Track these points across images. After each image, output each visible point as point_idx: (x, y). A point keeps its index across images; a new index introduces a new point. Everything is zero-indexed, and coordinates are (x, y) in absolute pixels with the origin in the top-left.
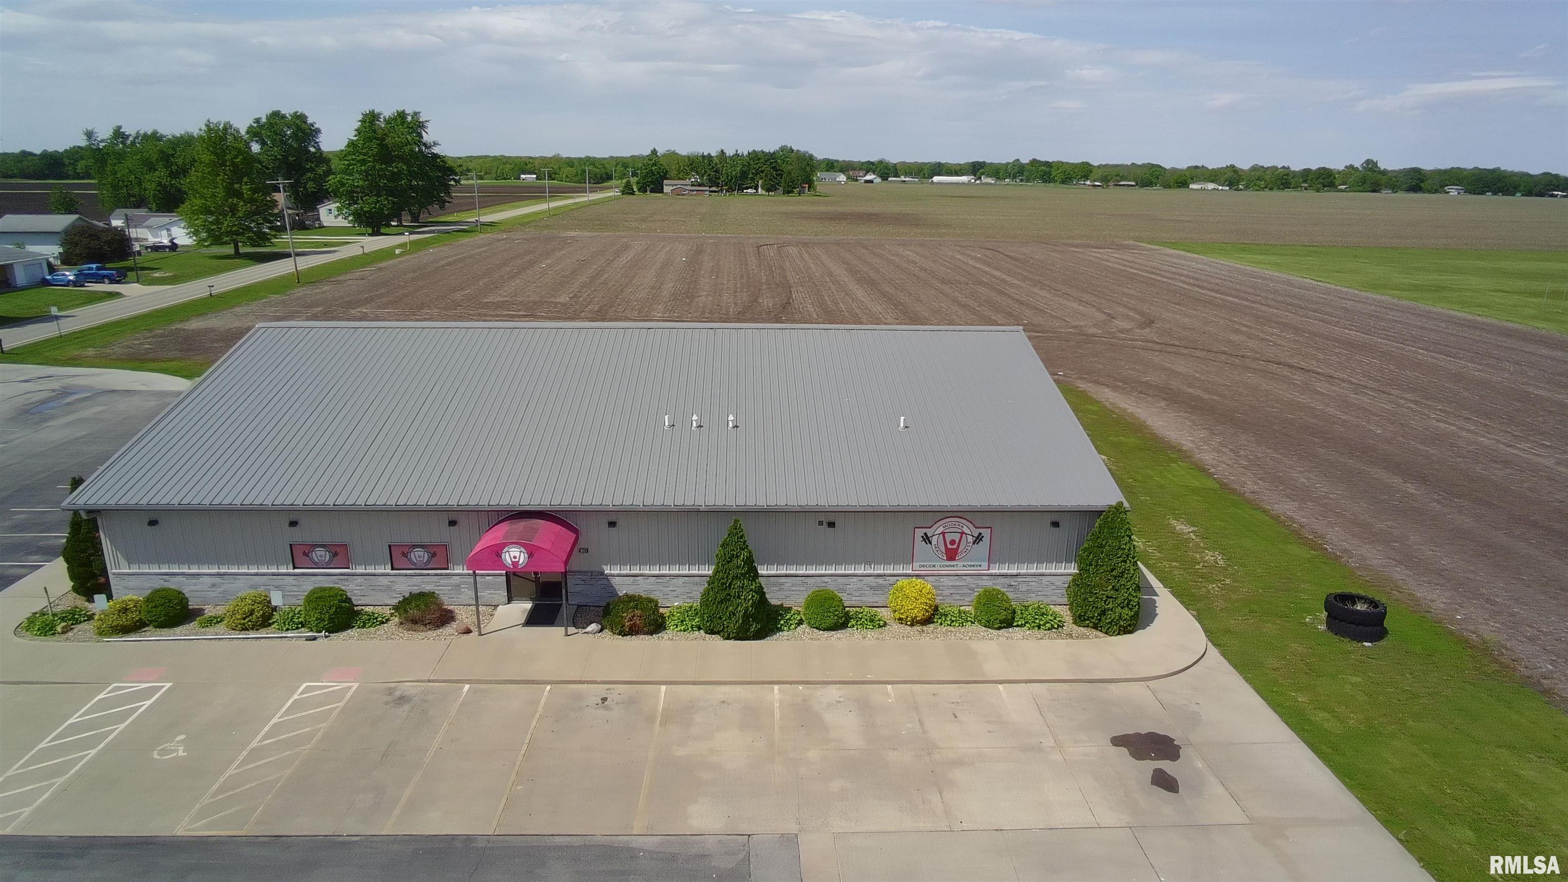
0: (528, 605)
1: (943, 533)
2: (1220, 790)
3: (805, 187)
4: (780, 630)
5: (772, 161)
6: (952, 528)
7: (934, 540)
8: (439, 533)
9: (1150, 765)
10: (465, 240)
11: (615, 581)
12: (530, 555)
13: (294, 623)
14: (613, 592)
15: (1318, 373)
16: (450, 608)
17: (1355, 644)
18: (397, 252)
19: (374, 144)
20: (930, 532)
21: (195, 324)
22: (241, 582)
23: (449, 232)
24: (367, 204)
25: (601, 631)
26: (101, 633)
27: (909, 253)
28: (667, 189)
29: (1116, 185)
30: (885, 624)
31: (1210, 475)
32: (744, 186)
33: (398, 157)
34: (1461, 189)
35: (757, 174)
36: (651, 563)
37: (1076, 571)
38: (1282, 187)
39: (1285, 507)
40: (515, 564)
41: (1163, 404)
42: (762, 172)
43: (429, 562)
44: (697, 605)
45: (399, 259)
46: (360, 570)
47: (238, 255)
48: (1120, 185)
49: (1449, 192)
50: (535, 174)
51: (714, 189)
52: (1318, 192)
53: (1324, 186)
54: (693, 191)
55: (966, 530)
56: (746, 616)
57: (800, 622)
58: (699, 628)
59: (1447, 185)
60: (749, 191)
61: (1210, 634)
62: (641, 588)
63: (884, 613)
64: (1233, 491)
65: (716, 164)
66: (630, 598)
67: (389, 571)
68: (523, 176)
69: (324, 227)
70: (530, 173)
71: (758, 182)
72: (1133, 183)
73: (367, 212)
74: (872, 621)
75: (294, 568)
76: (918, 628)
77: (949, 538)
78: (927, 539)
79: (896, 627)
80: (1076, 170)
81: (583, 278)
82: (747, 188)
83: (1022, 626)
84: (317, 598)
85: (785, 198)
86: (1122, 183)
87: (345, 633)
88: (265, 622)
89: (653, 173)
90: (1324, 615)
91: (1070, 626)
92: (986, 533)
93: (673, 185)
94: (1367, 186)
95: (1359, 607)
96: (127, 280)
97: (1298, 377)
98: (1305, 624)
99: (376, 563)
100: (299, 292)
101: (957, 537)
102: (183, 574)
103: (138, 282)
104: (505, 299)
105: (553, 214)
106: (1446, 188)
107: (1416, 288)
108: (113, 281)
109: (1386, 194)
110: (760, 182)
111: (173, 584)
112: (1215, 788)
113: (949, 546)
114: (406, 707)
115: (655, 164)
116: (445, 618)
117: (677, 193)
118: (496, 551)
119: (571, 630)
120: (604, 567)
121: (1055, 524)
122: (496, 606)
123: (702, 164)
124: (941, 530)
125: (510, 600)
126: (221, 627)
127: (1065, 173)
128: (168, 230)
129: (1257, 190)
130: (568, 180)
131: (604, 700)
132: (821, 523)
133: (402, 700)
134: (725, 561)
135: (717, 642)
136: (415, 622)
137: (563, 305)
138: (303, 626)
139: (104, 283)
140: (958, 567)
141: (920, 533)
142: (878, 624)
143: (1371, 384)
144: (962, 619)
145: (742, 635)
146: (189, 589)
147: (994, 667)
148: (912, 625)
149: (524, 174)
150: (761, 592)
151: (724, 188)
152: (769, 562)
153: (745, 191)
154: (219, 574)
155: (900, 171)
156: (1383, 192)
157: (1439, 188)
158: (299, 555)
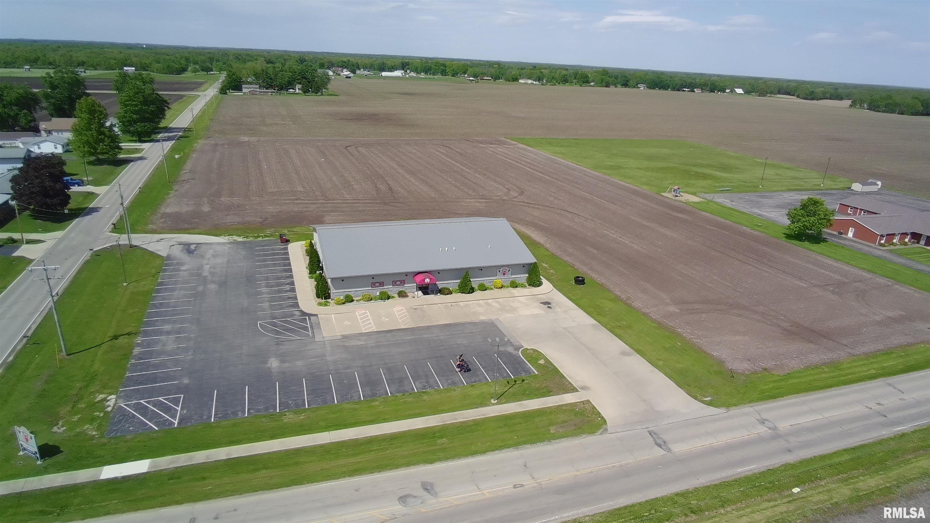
4: (474, 292)
7: (501, 272)
8: (404, 278)
11: (438, 285)
12: (428, 280)
13: (378, 299)
14: (440, 287)
16: (407, 293)
18: (176, 157)
20: (500, 270)
21: (167, 210)
25: (440, 295)
28: (244, 90)
29: (482, 79)
30: (494, 289)
31: (549, 251)
32: (288, 88)
36: (445, 281)
37: (528, 275)
38: (564, 82)
39: (567, 258)
40: (427, 282)
42: (298, 79)
43: (402, 284)
44: (458, 288)
45: (188, 164)
50: (134, 66)
51: (271, 90)
53: (584, 83)
54: (262, 92)
55: (507, 269)
56: (468, 289)
57: (477, 290)
58: (459, 293)
60: (291, 90)
61: (554, 286)
63: (493, 286)
64: (555, 255)
65: (270, 75)
67: (393, 287)
68: (125, 68)
70: (130, 66)
71: (295, 85)
74: (491, 288)
76: (500, 289)
77: (504, 271)
78: (499, 271)
80: (459, 69)
83: (519, 287)
85: (314, 97)
86: (485, 78)
87: (391, 300)
88: (371, 300)
89: (234, 80)
90: (574, 281)
91: (528, 286)
93: (248, 88)
94: (604, 83)
95: (580, 279)
96: (84, 184)
98: (571, 283)
100: (179, 188)
101: (505, 270)
102: (348, 291)
103: (88, 184)
106: (639, 85)
108: (79, 185)
110: (298, 86)
112: (558, 308)
113: (504, 273)
114: (418, 310)
117: (253, 93)
119: (434, 295)
120: (434, 283)
121: (524, 267)
122: (415, 292)
124: (502, 269)
126: (361, 301)
130: (157, 72)
131: (452, 305)
132: (480, 270)
133: (415, 309)
134: (463, 280)
135: (464, 294)
136: (403, 296)
137: (305, 192)
138: (380, 299)
139: (75, 186)
140: (506, 276)
141: (498, 270)
144: (508, 287)
145: (469, 293)
149: (125, 66)
150: (471, 284)
151: (278, 90)
153: (288, 90)
154: (355, 291)
156: (611, 87)
157: (636, 86)
158: (373, 285)
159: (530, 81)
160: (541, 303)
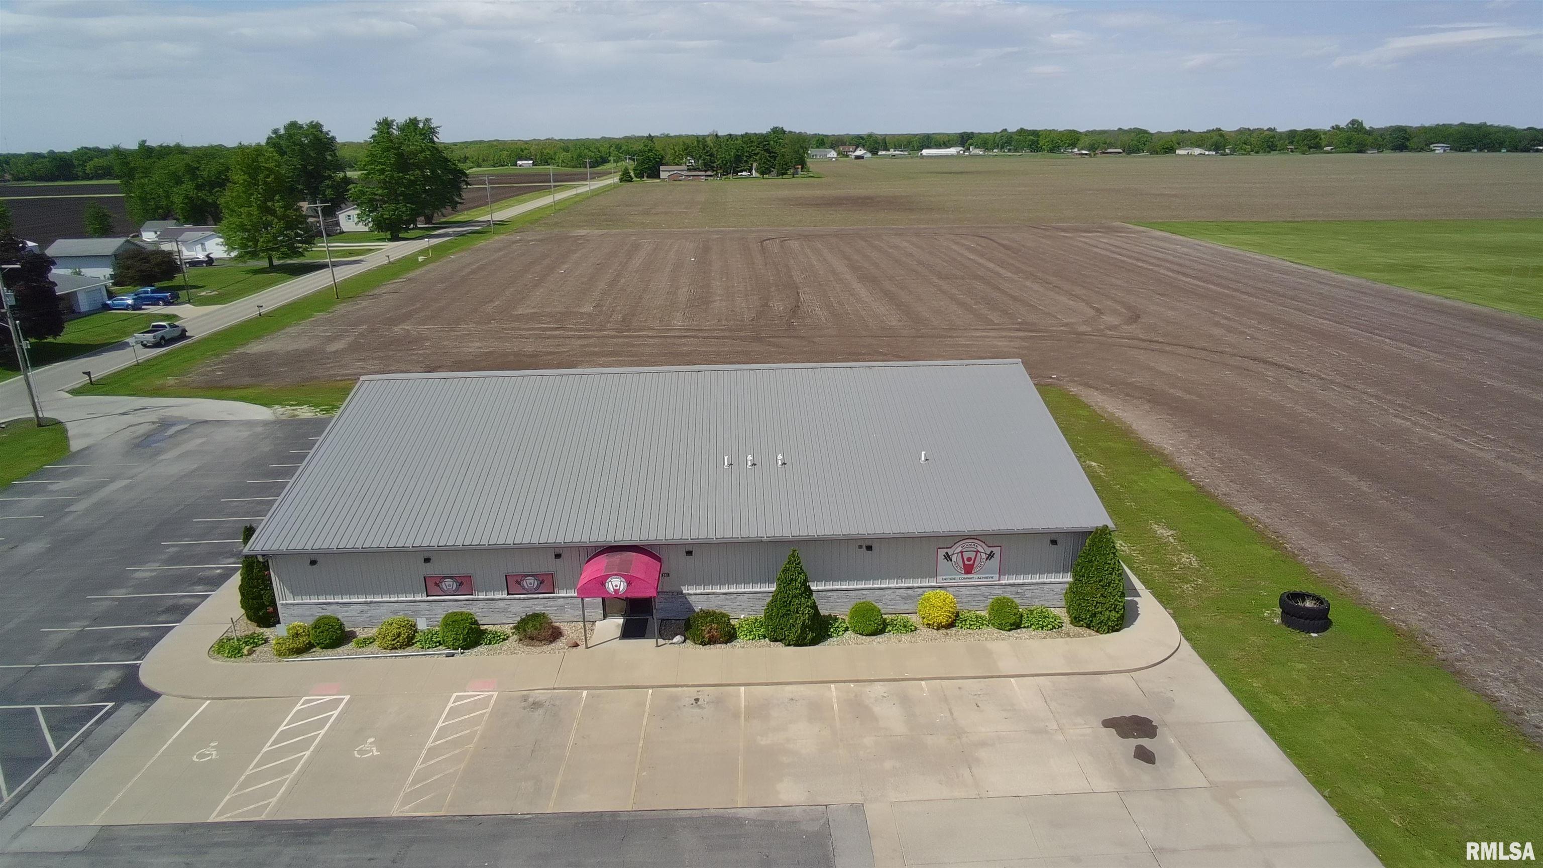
0: (621, 621)
1: (962, 552)
2: (1187, 761)
3: (798, 168)
4: (830, 636)
5: (765, 143)
6: (968, 549)
7: (954, 558)
8: (548, 565)
9: (1133, 743)
10: (482, 243)
11: (692, 599)
12: (629, 584)
13: (432, 641)
14: (691, 609)
15: (1290, 369)
16: (557, 624)
17: (1303, 635)
18: (420, 259)
19: (391, 154)
20: (950, 552)
21: (256, 348)
22: (383, 609)
23: (464, 235)
24: (387, 211)
25: (684, 641)
26: (280, 654)
27: (905, 244)
28: (663, 175)
29: (1104, 153)
30: (916, 629)
31: (1188, 478)
32: (739, 169)
33: (414, 164)
34: (1448, 147)
35: (750, 156)
36: (721, 583)
37: (1071, 580)
38: (1268, 149)
39: (1253, 509)
40: (616, 591)
41: (1147, 407)
42: (756, 154)
43: (538, 587)
44: (761, 616)
45: (425, 268)
46: (482, 596)
47: (272, 268)
48: (1108, 153)
49: (1435, 150)
50: (531, 159)
51: (709, 173)
52: (1304, 154)
53: (1310, 148)
54: (690, 176)
55: (980, 549)
56: (804, 627)
57: (847, 629)
58: (765, 637)
59: (1432, 144)
60: (744, 173)
61: (1184, 631)
62: (711, 605)
63: (914, 619)
64: (1208, 494)
65: (711, 148)
66: (707, 614)
67: (505, 596)
68: (519, 162)
69: (344, 232)
70: (526, 159)
71: (752, 164)
72: (1120, 150)
73: (387, 219)
74: (905, 627)
75: (428, 596)
76: (943, 631)
77: (966, 555)
78: (948, 557)
79: (924, 631)
80: (1063, 139)
81: (602, 285)
82: (741, 171)
83: (1028, 627)
84: (451, 621)
85: (779, 181)
86: (1109, 150)
87: (476, 650)
88: (409, 642)
89: (649, 159)
90: (1279, 611)
91: (1068, 626)
92: (997, 550)
93: (669, 171)
94: (1353, 147)
95: (1309, 604)
96: (179, 301)
97: (1271, 374)
98: (1264, 619)
99: (494, 589)
100: (341, 308)
101: (972, 555)
102: (337, 603)
103: (189, 302)
104: (533, 311)
105: (559, 208)
106: (1432, 146)
107: (1391, 268)
108: (167, 303)
109: (1371, 155)
110: (755, 165)
111: (328, 612)
112: (1184, 760)
113: (967, 562)
114: (541, 711)
115: (650, 150)
116: (555, 635)
117: (674, 178)
118: (602, 581)
119: (661, 641)
120: (683, 588)
121: (1054, 542)
122: (594, 622)
123: (697, 149)
124: (960, 549)
125: (605, 617)
126: (374, 647)
127: (1052, 141)
128: (203, 244)
129: (1243, 154)
130: (564, 165)
131: (697, 700)
132: (860, 547)
133: (536, 705)
134: (785, 582)
135: (779, 648)
136: (532, 638)
137: (589, 315)
138: (440, 644)
139: (159, 305)
140: (974, 579)
141: (942, 552)
142: (910, 629)
143: (1339, 379)
144: (979, 622)
145: (800, 643)
146: (342, 615)
147: (1006, 665)
148: (938, 629)
149: (521, 159)
150: (815, 607)
151: (719, 171)
152: (819, 580)
153: (739, 174)
154: (366, 603)
155: (889, 143)
156: (1369, 152)
157: (1425, 147)
158: (431, 585)
159: (1197, 151)
160: (1108, 723)
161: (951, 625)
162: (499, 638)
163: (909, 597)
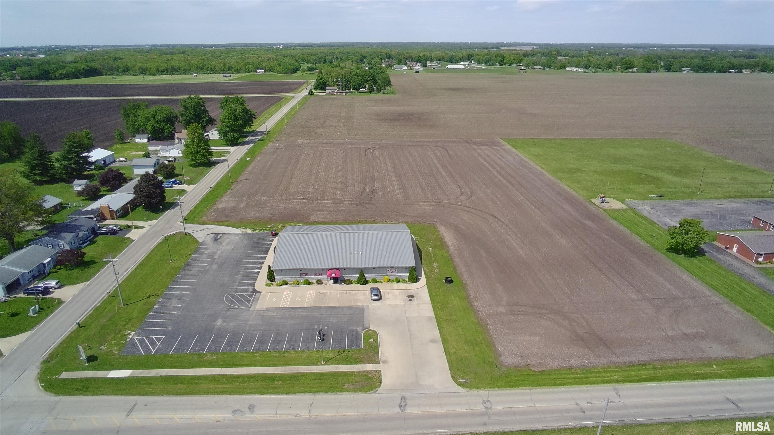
0: (333, 281)
2: (417, 301)
6: (392, 269)
8: (321, 271)
10: (265, 148)
11: (345, 277)
18: (248, 159)
20: (388, 269)
22: (293, 279)
23: (257, 142)
26: (276, 286)
28: (327, 91)
29: (532, 68)
31: (449, 252)
34: (690, 70)
36: (350, 274)
39: (457, 260)
40: (333, 276)
42: (368, 81)
43: (320, 275)
44: (357, 280)
45: (251, 166)
46: (310, 277)
49: (684, 71)
50: (263, 69)
51: (347, 91)
53: (627, 68)
54: (338, 93)
55: (394, 269)
56: (363, 282)
57: (371, 282)
59: (684, 66)
61: (427, 283)
62: (349, 278)
63: (383, 281)
65: (348, 78)
70: (261, 69)
71: (366, 86)
72: (540, 67)
75: (301, 276)
78: (388, 271)
79: (384, 283)
81: (313, 177)
83: (401, 282)
85: (378, 96)
86: (535, 67)
88: (298, 284)
89: (321, 83)
90: (444, 280)
91: (408, 282)
92: (396, 269)
93: (330, 90)
94: (645, 70)
95: (449, 279)
96: (182, 183)
97: (491, 220)
98: (442, 281)
100: (234, 187)
103: (185, 184)
104: (294, 190)
105: (287, 121)
106: (682, 69)
108: (178, 184)
113: (391, 271)
115: (321, 79)
116: (322, 283)
117: (332, 94)
118: (331, 274)
121: (406, 268)
123: (342, 78)
124: (390, 269)
125: (331, 280)
126: (292, 285)
130: (279, 72)
132: (373, 269)
133: (322, 293)
134: (360, 275)
135: (359, 285)
136: (319, 284)
140: (393, 274)
142: (381, 282)
144: (393, 281)
145: (363, 284)
147: (395, 288)
148: (386, 282)
149: (258, 69)
150: (365, 278)
151: (351, 88)
152: (366, 274)
154: (290, 278)
156: (652, 72)
157: (679, 70)
158: (301, 275)
159: (575, 69)
160: (407, 296)
161: (388, 282)
162: (313, 283)
163: (382, 277)
